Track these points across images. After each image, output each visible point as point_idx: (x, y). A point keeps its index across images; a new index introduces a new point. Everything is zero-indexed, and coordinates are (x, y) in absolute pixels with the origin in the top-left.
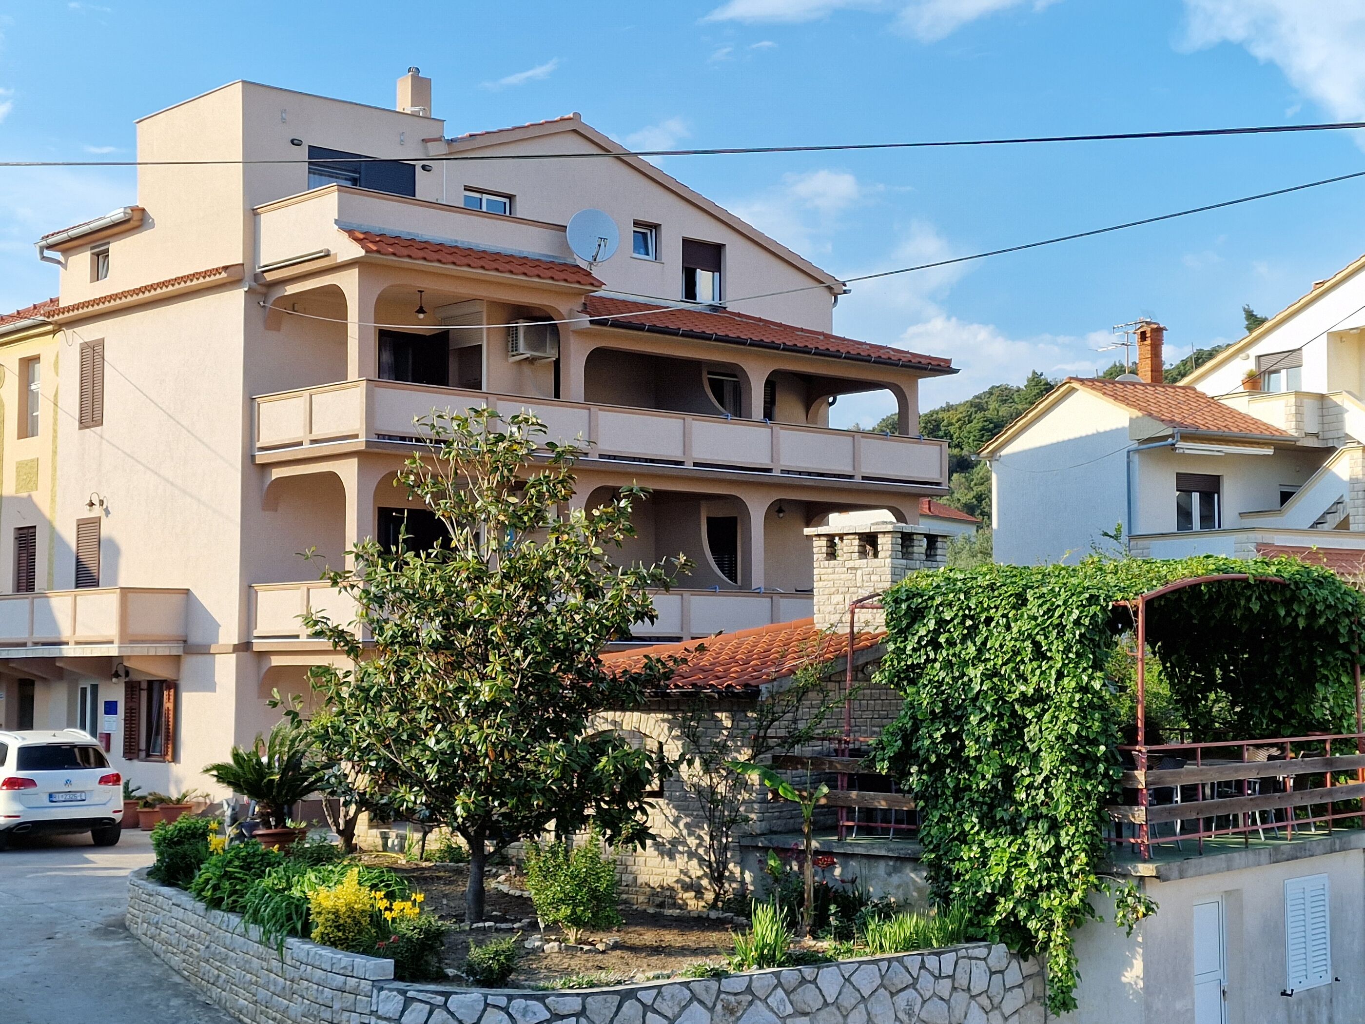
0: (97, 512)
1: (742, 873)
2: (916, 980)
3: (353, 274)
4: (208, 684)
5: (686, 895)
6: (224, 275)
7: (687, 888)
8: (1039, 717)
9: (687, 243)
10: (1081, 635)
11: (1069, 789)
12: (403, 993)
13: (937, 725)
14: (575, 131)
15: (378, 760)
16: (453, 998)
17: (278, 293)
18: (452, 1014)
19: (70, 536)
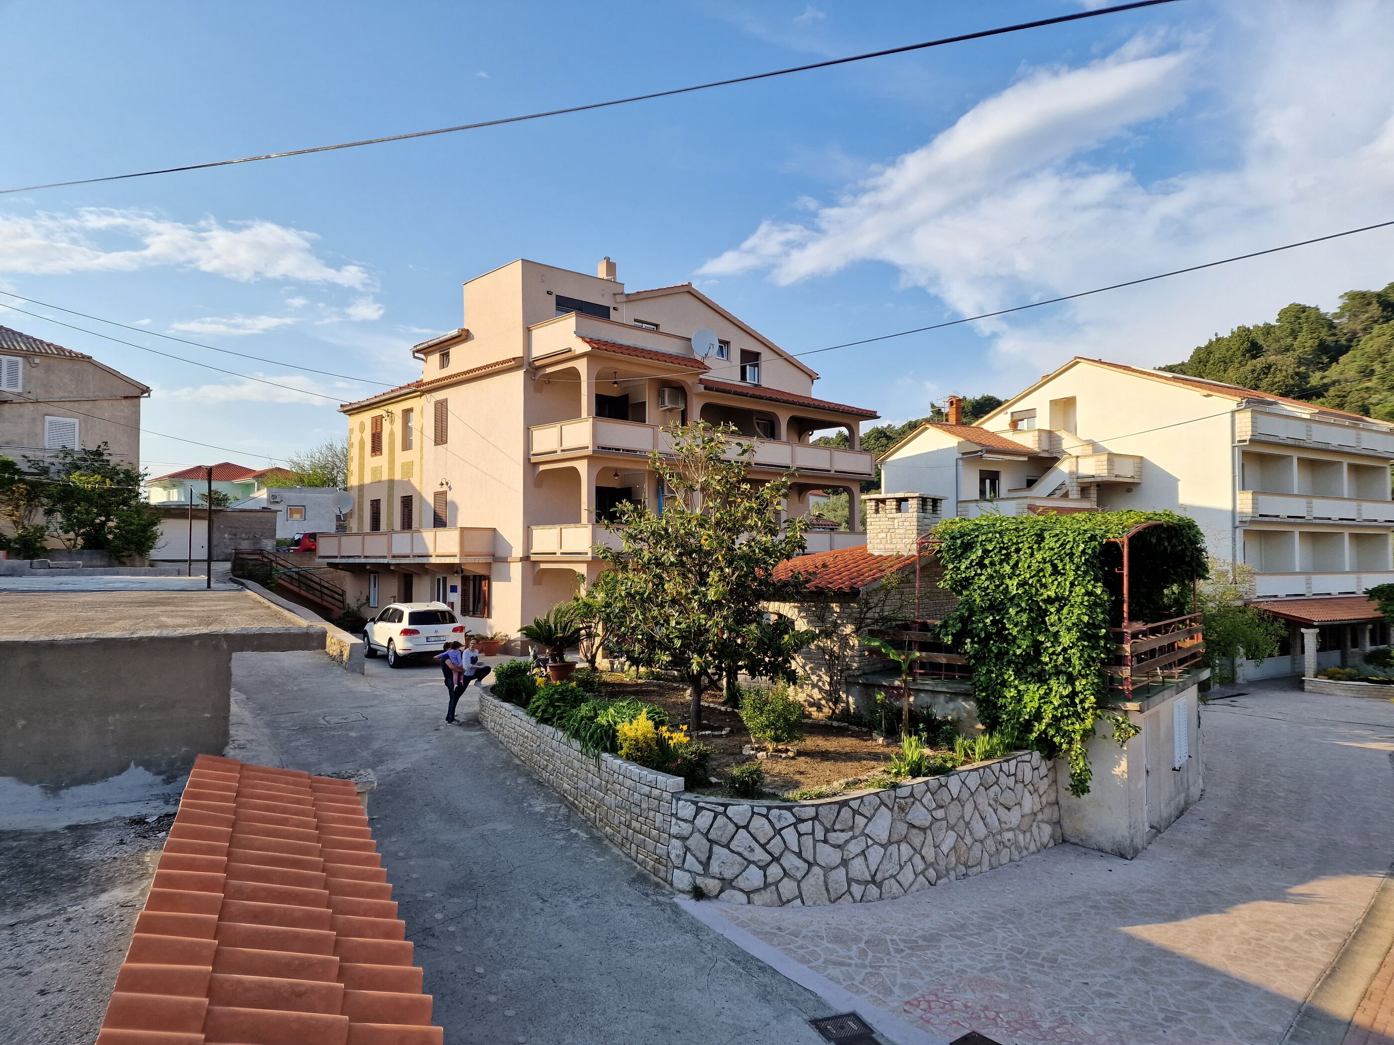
0: (445, 488)
1: (847, 697)
2: (998, 778)
3: (584, 361)
4: (508, 579)
5: (810, 709)
6: (513, 362)
7: (811, 705)
8: (1059, 611)
9: (743, 352)
10: (1086, 560)
11: (1082, 655)
12: (695, 803)
13: (986, 614)
14: (689, 292)
15: (642, 635)
16: (730, 808)
17: (542, 372)
18: (730, 819)
19: (430, 500)
